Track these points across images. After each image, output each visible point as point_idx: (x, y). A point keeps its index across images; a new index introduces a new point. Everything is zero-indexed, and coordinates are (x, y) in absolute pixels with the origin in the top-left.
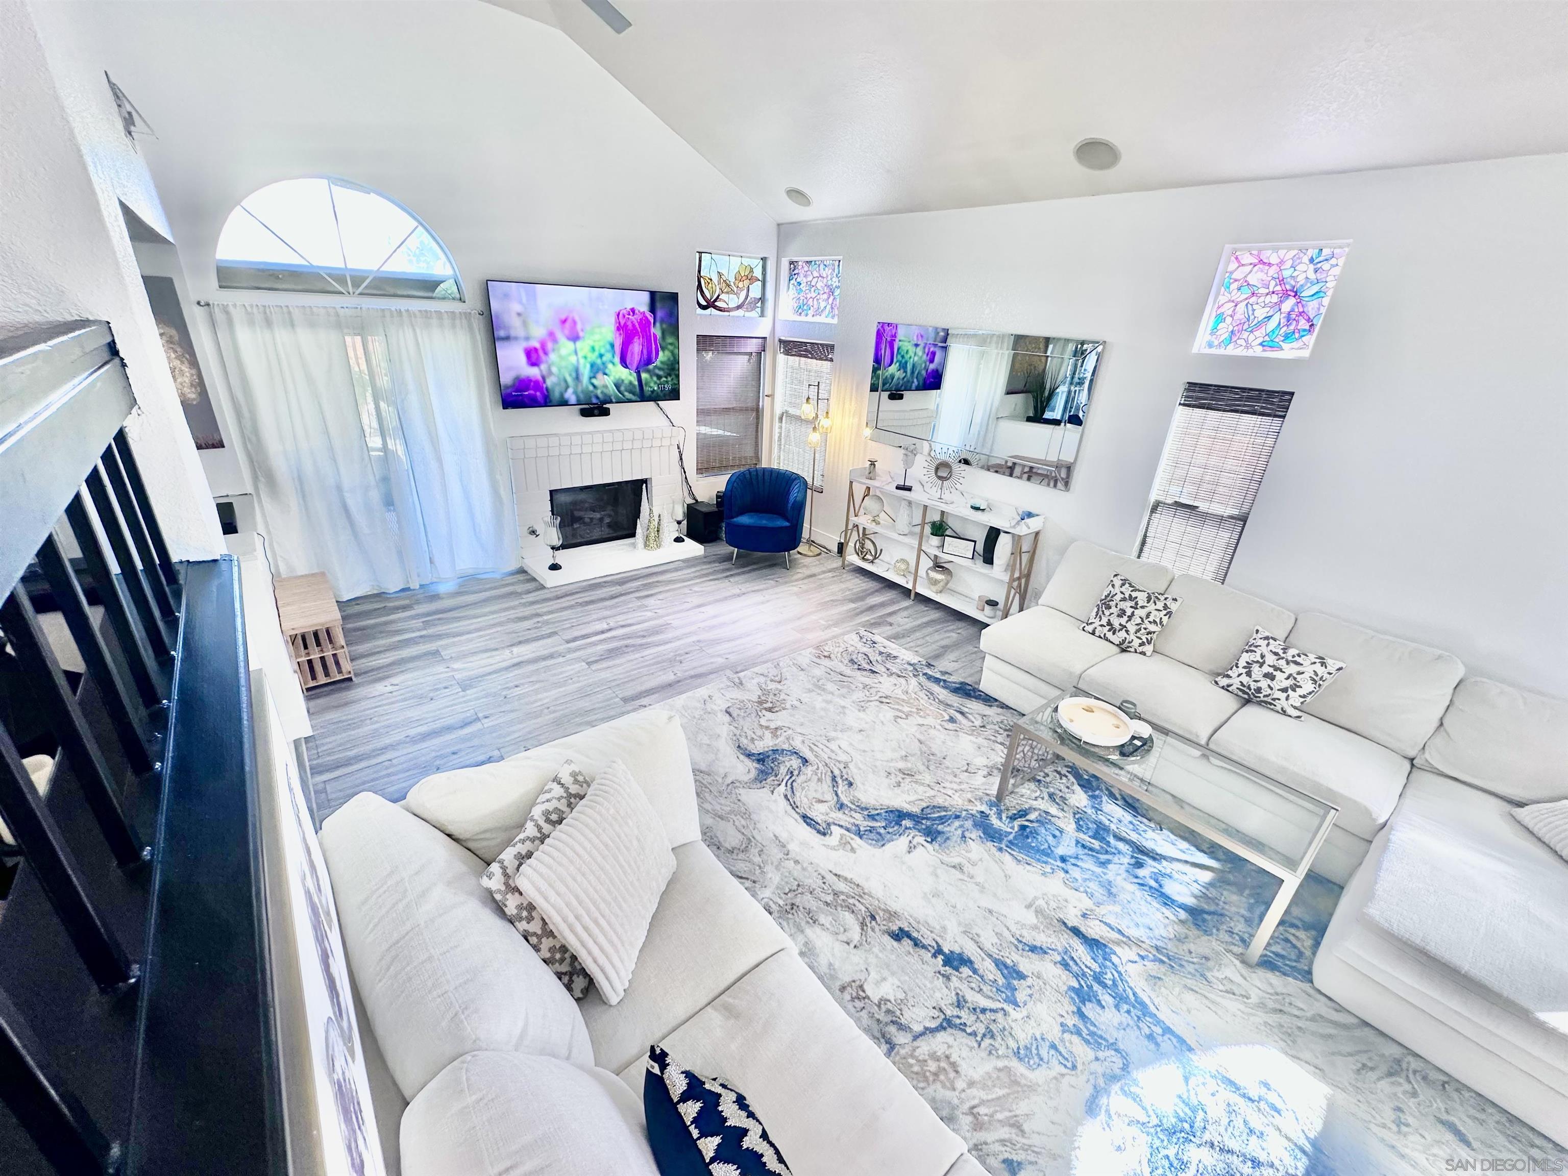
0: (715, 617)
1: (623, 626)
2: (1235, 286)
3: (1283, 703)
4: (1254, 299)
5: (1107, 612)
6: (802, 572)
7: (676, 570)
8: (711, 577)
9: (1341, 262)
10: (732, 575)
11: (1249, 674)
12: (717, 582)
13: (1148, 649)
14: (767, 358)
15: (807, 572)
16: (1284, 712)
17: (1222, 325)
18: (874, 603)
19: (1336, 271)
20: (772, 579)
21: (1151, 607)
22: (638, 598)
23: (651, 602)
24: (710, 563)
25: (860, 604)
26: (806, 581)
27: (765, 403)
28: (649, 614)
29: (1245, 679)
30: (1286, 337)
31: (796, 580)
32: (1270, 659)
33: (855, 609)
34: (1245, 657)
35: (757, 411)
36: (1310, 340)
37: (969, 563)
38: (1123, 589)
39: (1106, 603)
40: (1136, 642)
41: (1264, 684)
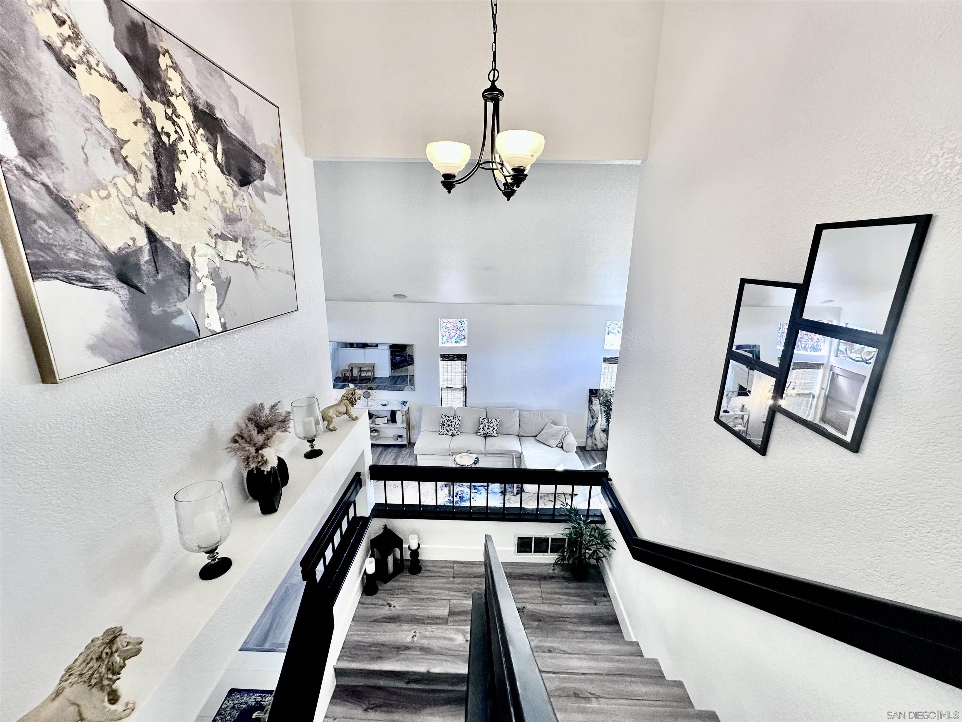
2: (444, 328)
3: (493, 434)
4: (449, 331)
5: (445, 427)
11: (484, 430)
13: (459, 433)
16: (494, 436)
17: (444, 338)
19: (466, 324)
21: (455, 421)
30: (460, 340)
32: (487, 424)
34: (482, 426)
36: (466, 340)
37: (388, 425)
38: (446, 418)
39: (443, 424)
40: (456, 432)
41: (488, 431)
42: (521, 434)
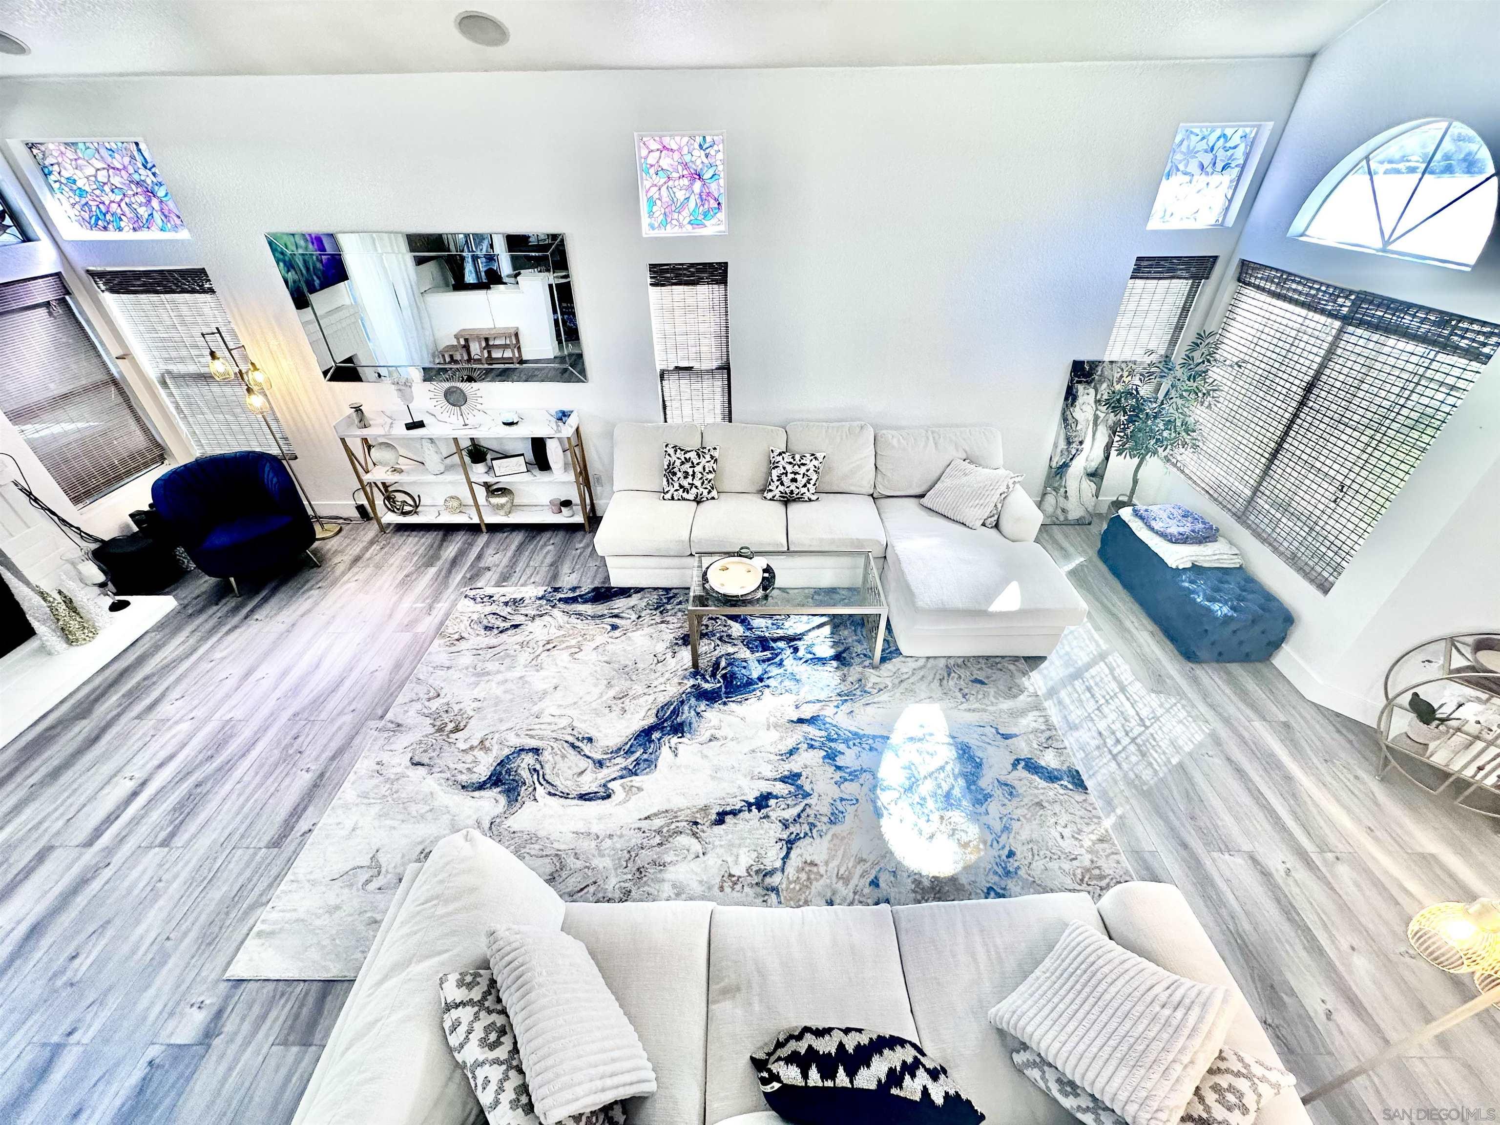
1: (161, 766)
2: (652, 171)
3: (808, 494)
4: (670, 183)
5: (675, 479)
6: (341, 561)
7: (157, 648)
8: (225, 629)
9: (721, 147)
10: (252, 611)
11: (782, 484)
12: (238, 631)
13: (714, 493)
14: (83, 305)
15: (347, 558)
16: (810, 500)
17: (655, 209)
18: (453, 554)
19: (720, 156)
20: (311, 589)
21: (703, 461)
22: (139, 717)
23: (165, 709)
24: (201, 611)
25: (439, 564)
26: (355, 570)
27: (122, 368)
28: (185, 727)
29: (781, 488)
30: (705, 215)
31: (343, 574)
32: (789, 468)
34: (775, 473)
35: (117, 385)
36: (721, 215)
37: (527, 477)
38: (678, 455)
39: (670, 472)
40: (705, 492)
41: (793, 487)
42: (882, 490)
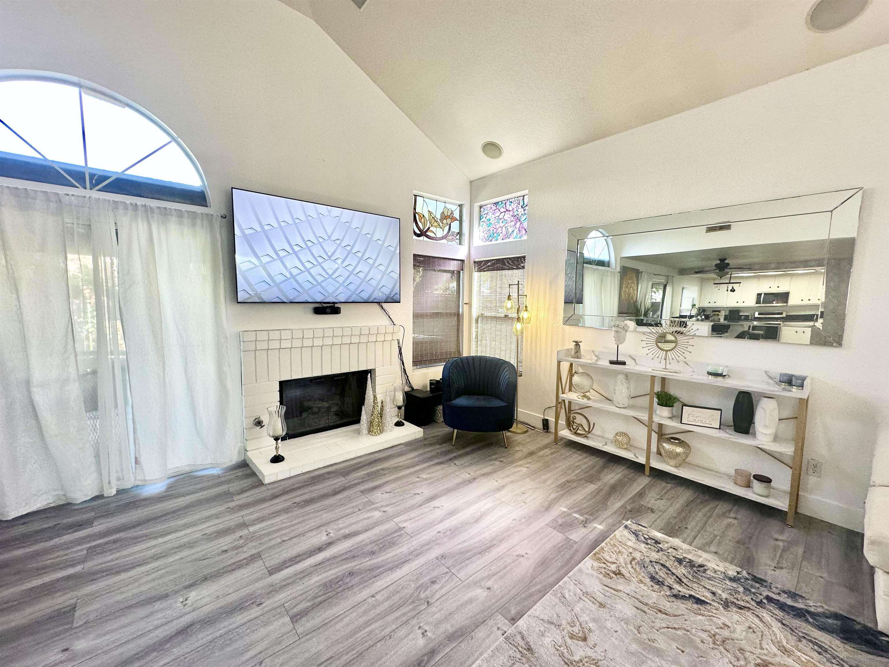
0: (452, 513)
6: (520, 450)
7: (400, 455)
8: (436, 461)
10: (455, 458)
12: (443, 466)
14: (465, 276)
15: (526, 450)
18: (612, 481)
20: (495, 459)
22: (363, 492)
23: (378, 496)
24: (431, 445)
25: (599, 484)
26: (529, 460)
27: (464, 310)
28: (377, 514)
31: (520, 459)
33: (600, 490)
35: (458, 316)
37: (717, 434)
